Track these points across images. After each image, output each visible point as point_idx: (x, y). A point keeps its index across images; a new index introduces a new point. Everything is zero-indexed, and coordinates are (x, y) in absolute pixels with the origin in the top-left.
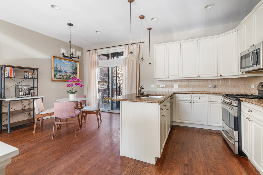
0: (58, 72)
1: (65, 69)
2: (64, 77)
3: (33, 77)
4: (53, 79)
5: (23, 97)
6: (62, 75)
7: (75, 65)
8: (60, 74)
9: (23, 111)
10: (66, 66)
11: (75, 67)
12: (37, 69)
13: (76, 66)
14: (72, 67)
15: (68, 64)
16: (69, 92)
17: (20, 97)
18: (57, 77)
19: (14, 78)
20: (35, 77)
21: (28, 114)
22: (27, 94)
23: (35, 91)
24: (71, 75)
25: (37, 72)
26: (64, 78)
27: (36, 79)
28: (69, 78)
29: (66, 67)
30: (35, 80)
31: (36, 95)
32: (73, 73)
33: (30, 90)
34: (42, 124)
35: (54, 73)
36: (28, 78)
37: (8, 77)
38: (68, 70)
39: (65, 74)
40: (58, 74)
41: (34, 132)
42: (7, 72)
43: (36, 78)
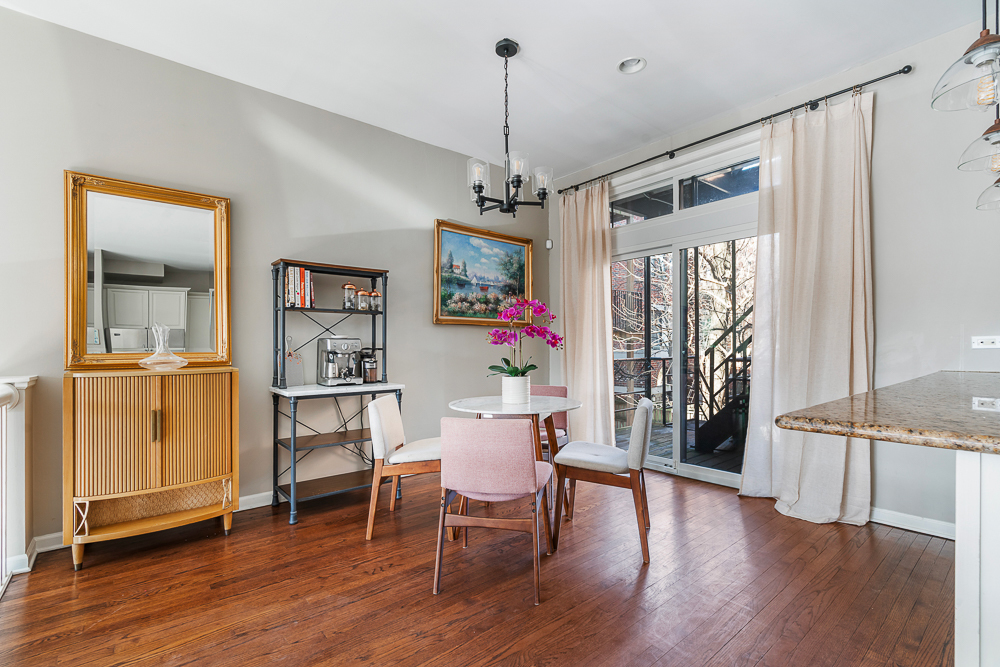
0: (456, 286)
1: (478, 275)
2: (477, 307)
3: (370, 306)
4: (437, 315)
5: (338, 385)
6: (470, 299)
7: (515, 257)
8: (463, 295)
9: (342, 438)
10: (483, 260)
11: (516, 266)
12: (382, 274)
13: (519, 261)
14: (506, 265)
15: (491, 252)
16: (502, 370)
17: (330, 383)
18: (452, 306)
19: (312, 309)
20: (377, 306)
21: (356, 450)
22: (349, 373)
23: (375, 362)
24: (501, 297)
25: (385, 285)
26: (475, 313)
27: (381, 313)
28: (495, 310)
29: (485, 264)
30: (379, 318)
31: (380, 378)
32: (510, 290)
33: (362, 356)
34: (400, 499)
35: (443, 290)
36: (353, 310)
37: (293, 307)
38: (492, 277)
39: (481, 295)
40: (456, 297)
41: (368, 537)
42: (291, 286)
43: (380, 309)
